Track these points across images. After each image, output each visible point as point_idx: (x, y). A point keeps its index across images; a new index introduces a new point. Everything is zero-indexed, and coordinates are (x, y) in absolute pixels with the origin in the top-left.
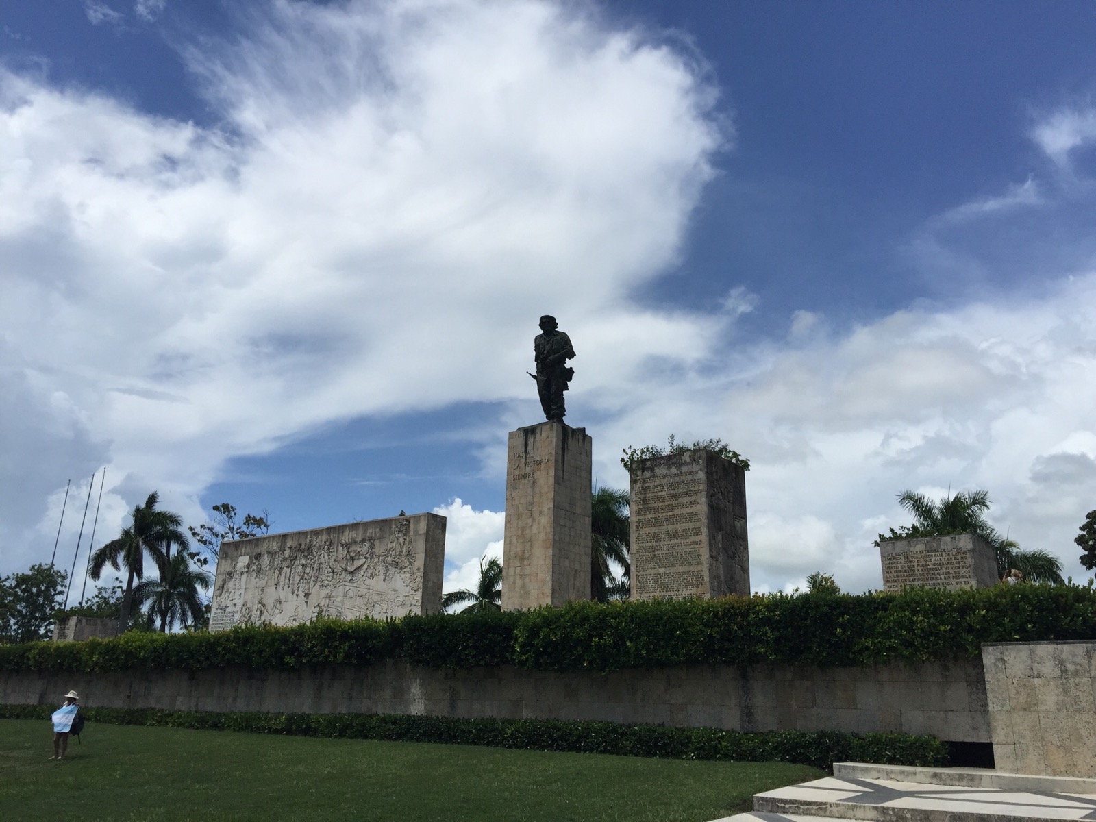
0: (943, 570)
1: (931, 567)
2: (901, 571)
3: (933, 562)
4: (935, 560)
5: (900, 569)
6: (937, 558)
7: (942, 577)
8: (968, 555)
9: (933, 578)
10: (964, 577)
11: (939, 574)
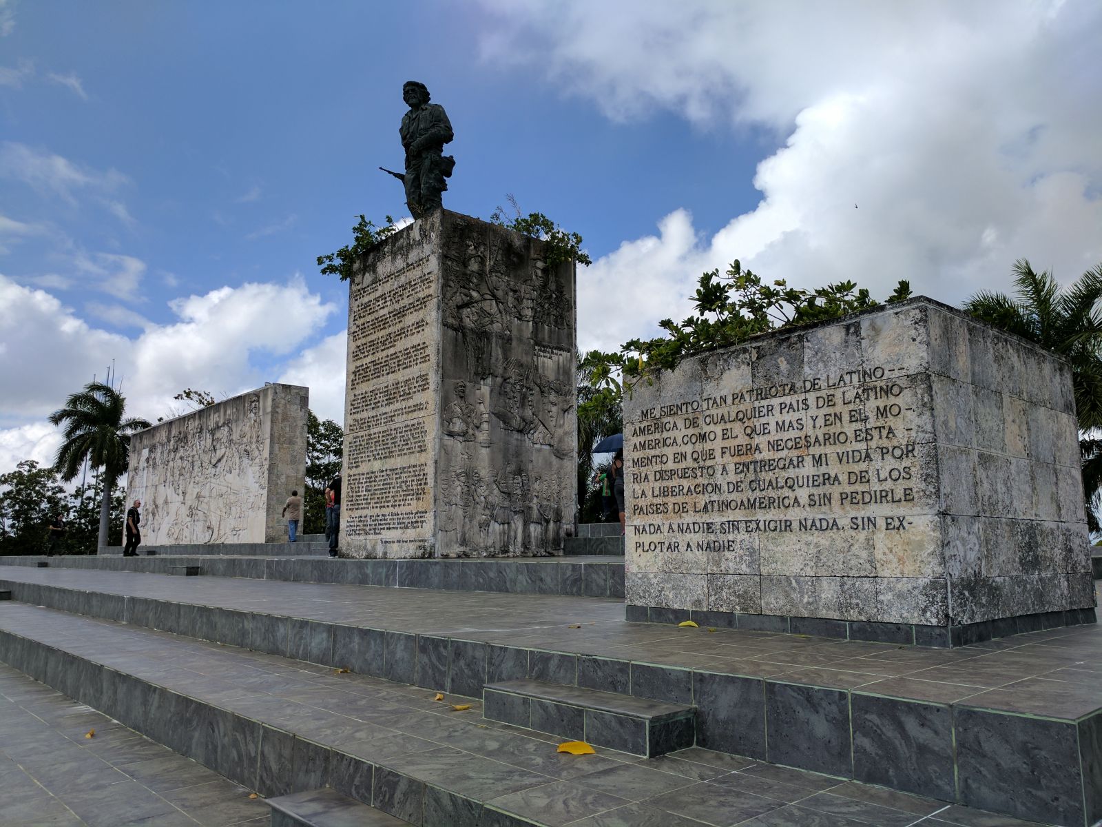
0: (808, 469)
1: (766, 455)
2: (672, 473)
3: (774, 436)
4: (781, 427)
5: (671, 465)
6: (788, 417)
7: (803, 494)
8: (905, 399)
9: (772, 501)
10: (883, 497)
11: (791, 484)
